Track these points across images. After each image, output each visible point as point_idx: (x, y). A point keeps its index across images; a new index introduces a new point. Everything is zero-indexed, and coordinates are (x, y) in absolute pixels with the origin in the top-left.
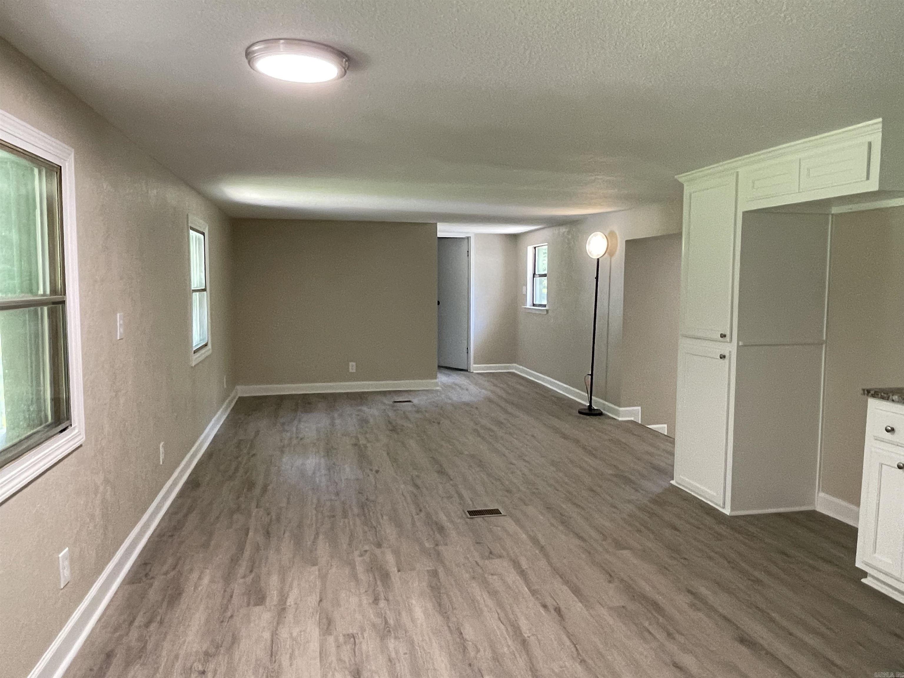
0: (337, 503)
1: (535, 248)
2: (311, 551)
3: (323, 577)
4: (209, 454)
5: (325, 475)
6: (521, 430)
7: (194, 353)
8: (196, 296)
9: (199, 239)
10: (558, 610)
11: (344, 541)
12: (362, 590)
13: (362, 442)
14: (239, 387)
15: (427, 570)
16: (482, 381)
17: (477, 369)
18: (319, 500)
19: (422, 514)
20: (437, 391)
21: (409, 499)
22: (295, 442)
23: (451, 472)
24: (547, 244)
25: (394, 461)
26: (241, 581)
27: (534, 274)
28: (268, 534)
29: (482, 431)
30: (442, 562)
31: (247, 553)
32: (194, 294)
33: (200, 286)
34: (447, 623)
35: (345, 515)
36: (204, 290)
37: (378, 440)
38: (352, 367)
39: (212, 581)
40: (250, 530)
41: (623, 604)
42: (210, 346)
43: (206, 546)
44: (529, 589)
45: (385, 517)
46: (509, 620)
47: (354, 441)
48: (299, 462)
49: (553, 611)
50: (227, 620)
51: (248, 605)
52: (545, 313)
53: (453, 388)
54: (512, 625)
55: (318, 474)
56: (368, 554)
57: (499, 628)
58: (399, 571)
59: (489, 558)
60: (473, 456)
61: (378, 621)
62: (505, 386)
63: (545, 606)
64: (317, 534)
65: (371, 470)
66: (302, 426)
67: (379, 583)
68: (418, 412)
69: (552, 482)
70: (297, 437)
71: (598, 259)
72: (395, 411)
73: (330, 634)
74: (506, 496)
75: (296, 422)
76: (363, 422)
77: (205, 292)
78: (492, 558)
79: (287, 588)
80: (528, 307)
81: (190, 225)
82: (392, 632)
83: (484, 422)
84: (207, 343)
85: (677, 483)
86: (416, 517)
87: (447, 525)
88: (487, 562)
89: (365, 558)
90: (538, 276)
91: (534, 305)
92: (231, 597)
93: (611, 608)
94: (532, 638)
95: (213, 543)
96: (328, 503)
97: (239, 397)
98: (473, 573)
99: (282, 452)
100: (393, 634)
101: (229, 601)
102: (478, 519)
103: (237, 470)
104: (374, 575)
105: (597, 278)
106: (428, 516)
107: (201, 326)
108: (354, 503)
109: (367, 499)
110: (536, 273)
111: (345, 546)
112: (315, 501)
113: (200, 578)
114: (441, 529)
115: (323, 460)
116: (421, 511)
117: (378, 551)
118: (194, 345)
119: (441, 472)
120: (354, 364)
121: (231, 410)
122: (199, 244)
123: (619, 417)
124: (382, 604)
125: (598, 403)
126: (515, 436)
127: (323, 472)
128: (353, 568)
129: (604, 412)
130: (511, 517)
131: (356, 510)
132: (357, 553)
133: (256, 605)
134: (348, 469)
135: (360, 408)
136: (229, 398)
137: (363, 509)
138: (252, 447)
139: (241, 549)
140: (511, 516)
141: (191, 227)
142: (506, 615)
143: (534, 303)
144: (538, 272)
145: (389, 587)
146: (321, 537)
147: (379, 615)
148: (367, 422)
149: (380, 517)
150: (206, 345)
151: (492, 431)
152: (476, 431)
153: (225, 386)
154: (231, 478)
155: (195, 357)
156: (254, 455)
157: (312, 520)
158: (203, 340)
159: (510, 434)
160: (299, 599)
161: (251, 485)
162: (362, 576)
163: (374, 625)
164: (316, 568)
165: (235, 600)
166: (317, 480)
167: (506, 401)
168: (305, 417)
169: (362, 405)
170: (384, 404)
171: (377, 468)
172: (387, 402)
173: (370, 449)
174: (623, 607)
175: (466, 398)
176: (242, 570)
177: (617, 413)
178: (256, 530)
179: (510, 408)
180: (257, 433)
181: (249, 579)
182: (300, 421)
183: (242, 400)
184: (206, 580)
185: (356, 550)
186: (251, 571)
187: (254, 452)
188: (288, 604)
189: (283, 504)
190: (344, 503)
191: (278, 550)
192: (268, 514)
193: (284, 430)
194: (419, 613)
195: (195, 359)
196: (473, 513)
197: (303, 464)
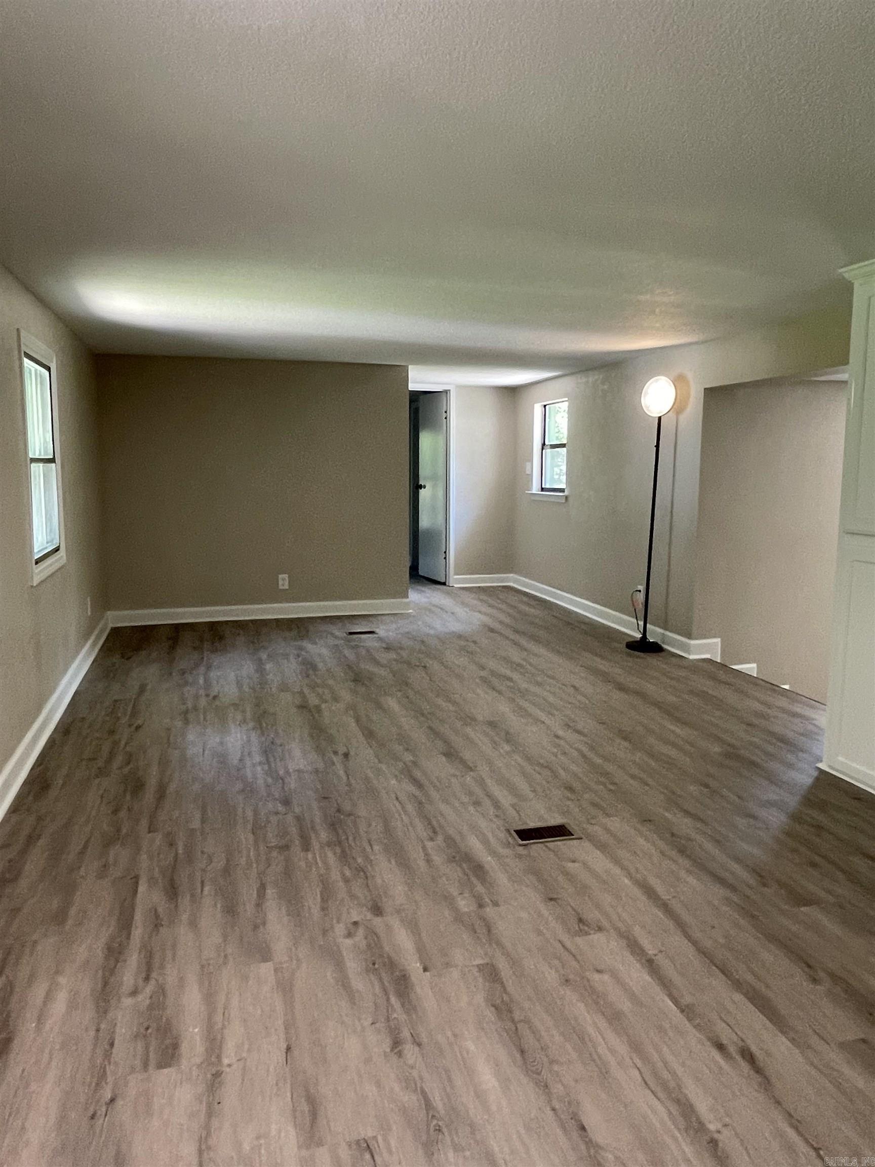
0: (290, 818)
1: (545, 406)
2: (256, 927)
3: (286, 988)
4: (65, 729)
5: (260, 763)
6: (553, 678)
7: (37, 563)
8: (37, 469)
9: (41, 376)
10: (748, 1056)
11: (312, 902)
12: (367, 1023)
13: (313, 700)
14: (110, 614)
15: (478, 966)
16: (469, 598)
17: (459, 581)
18: (256, 812)
19: (440, 839)
20: (409, 615)
21: (410, 807)
22: (203, 702)
23: (467, 755)
24: (567, 399)
25: (369, 734)
26: (128, 1002)
27: (544, 444)
28: (172, 891)
29: (495, 682)
30: (499, 944)
31: (138, 932)
32: (33, 465)
33: (46, 453)
34: (550, 1101)
35: (306, 847)
36: (52, 460)
37: (336, 699)
38: (284, 581)
39: (72, 1005)
40: (140, 882)
41: (863, 1036)
42: (62, 552)
43: (60, 917)
44: (676, 1002)
45: (376, 848)
46: (664, 1085)
47: (298, 701)
48: (213, 740)
49: (738, 1058)
50: (104, 1109)
51: (146, 1066)
52: (564, 501)
53: (430, 610)
54: (678, 1101)
55: (248, 763)
56: (361, 932)
57: (654, 1112)
58: (425, 969)
59: (582, 933)
60: (492, 724)
61: (410, 1099)
62: (504, 607)
63: (720, 1047)
64: (262, 888)
65: (335, 753)
66: (213, 674)
67: (393, 999)
68: (388, 649)
69: (635, 771)
70: (207, 695)
71: (660, 418)
72: (353, 648)
73: (320, 1144)
74: (569, 799)
75: (202, 669)
76: (309, 667)
77: (53, 465)
78: (587, 934)
79: (218, 1018)
80: (534, 492)
81: (23, 348)
82: (445, 1130)
83: (492, 664)
84: (59, 546)
85: (830, 767)
86: (429, 844)
87: (488, 860)
88: (579, 940)
89: (357, 939)
90: (549, 446)
91: (543, 489)
92: (112, 1045)
93: (842, 1046)
94: (725, 1132)
95: (73, 911)
96: (274, 819)
97: (112, 628)
98: (563, 968)
99: (187, 722)
100: (448, 1139)
101: (108, 1055)
102: (537, 848)
103: (112, 755)
104: (381, 980)
105: (657, 446)
106: (450, 841)
107: (48, 518)
108: (318, 820)
109: (339, 811)
110: (547, 443)
111: (316, 911)
112: (250, 814)
113: (49, 997)
114: (479, 870)
115: (254, 736)
116: (435, 832)
117: (377, 921)
118: (36, 551)
119: (450, 754)
120: (286, 576)
121: (100, 650)
122: (42, 384)
123: (689, 654)
124: (410, 1052)
125: (655, 633)
126: (548, 688)
127: (257, 758)
128: (340, 965)
129: (665, 647)
130: (590, 840)
131: (324, 835)
132: (340, 929)
133: (160, 1066)
134: (297, 753)
135: (299, 643)
136: (96, 632)
137: (335, 830)
138: (134, 713)
139: (125, 924)
140: (591, 838)
141: (25, 352)
142: (655, 1074)
143: (543, 487)
144: (549, 441)
145: (415, 1009)
146: (270, 892)
147: (410, 1083)
148: (314, 667)
149: (368, 849)
150: (57, 550)
151: (510, 679)
152: (484, 680)
153: (89, 614)
154: (102, 772)
155: (39, 569)
156: (138, 728)
157: (248, 856)
158: (52, 541)
159: (539, 684)
160: (246, 1047)
161: (136, 785)
162: (359, 983)
163: (404, 1111)
164: (270, 965)
165: (119, 1052)
166: (249, 774)
167: (516, 631)
168: (216, 659)
169: (302, 638)
170: (336, 637)
171: (345, 750)
172: (337, 633)
173: (326, 714)
174: (864, 1041)
175: (454, 626)
176: (129, 975)
177: (686, 647)
178: (152, 881)
179: (523, 641)
180: (142, 689)
181: (143, 999)
182: (209, 668)
183: (116, 633)
184: (59, 1005)
185: (338, 922)
186: (147, 979)
187: (140, 722)
188: (226, 1061)
189: (196, 824)
190: (299, 819)
191: (193, 924)
192: (171, 845)
193: (186, 683)
194: (487, 1078)
195: (39, 573)
196: (526, 835)
197: (221, 743)
